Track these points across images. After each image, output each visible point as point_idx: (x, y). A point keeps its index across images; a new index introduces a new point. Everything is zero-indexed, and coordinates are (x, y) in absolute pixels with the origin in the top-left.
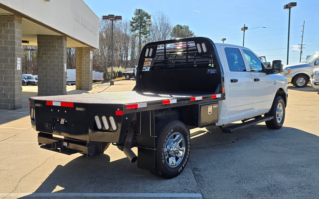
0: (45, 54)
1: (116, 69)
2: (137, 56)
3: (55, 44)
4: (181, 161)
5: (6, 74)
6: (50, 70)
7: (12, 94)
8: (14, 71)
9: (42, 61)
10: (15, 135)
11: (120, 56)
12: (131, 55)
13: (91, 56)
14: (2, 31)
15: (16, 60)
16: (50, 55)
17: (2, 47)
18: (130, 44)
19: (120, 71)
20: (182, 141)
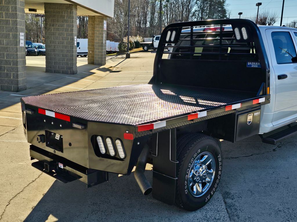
0: (53, 25)
1: (133, 39)
2: (156, 23)
3: (63, 14)
4: (209, 187)
5: (8, 51)
6: (59, 44)
7: (15, 75)
8: (17, 48)
9: (50, 34)
10: (13, 128)
11: (138, 22)
12: (150, 22)
13: (105, 26)
14: (2, 2)
15: (18, 35)
16: (59, 26)
17: (3, 20)
18: (149, 9)
19: (137, 41)
20: (211, 161)
